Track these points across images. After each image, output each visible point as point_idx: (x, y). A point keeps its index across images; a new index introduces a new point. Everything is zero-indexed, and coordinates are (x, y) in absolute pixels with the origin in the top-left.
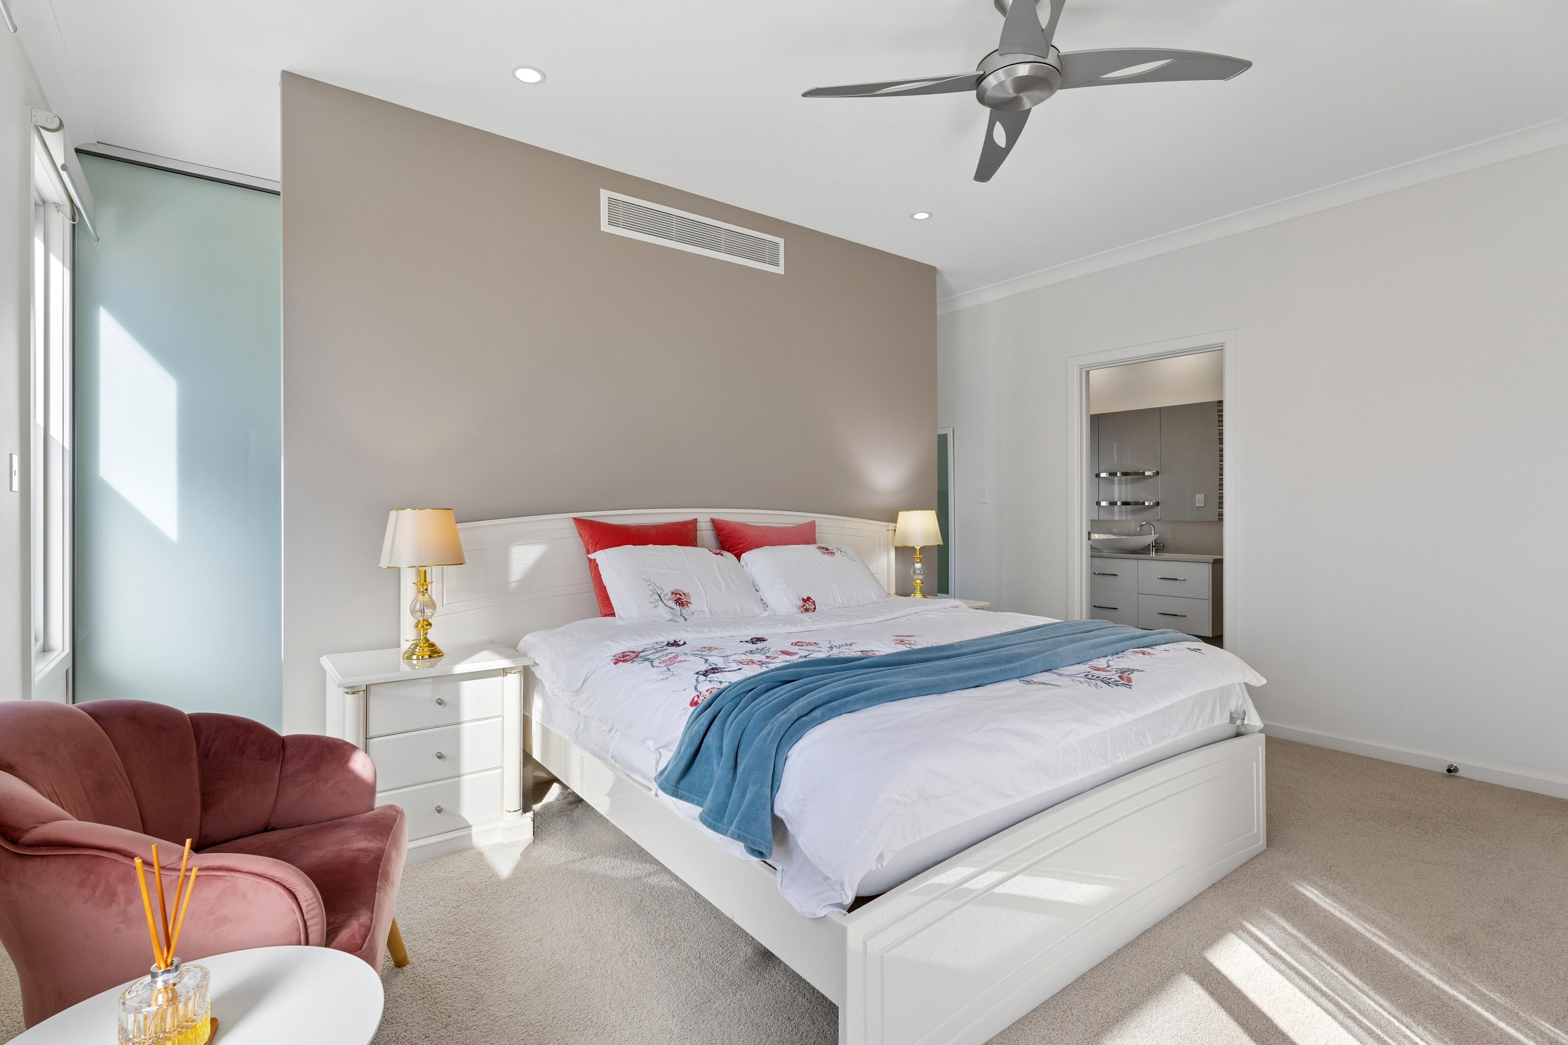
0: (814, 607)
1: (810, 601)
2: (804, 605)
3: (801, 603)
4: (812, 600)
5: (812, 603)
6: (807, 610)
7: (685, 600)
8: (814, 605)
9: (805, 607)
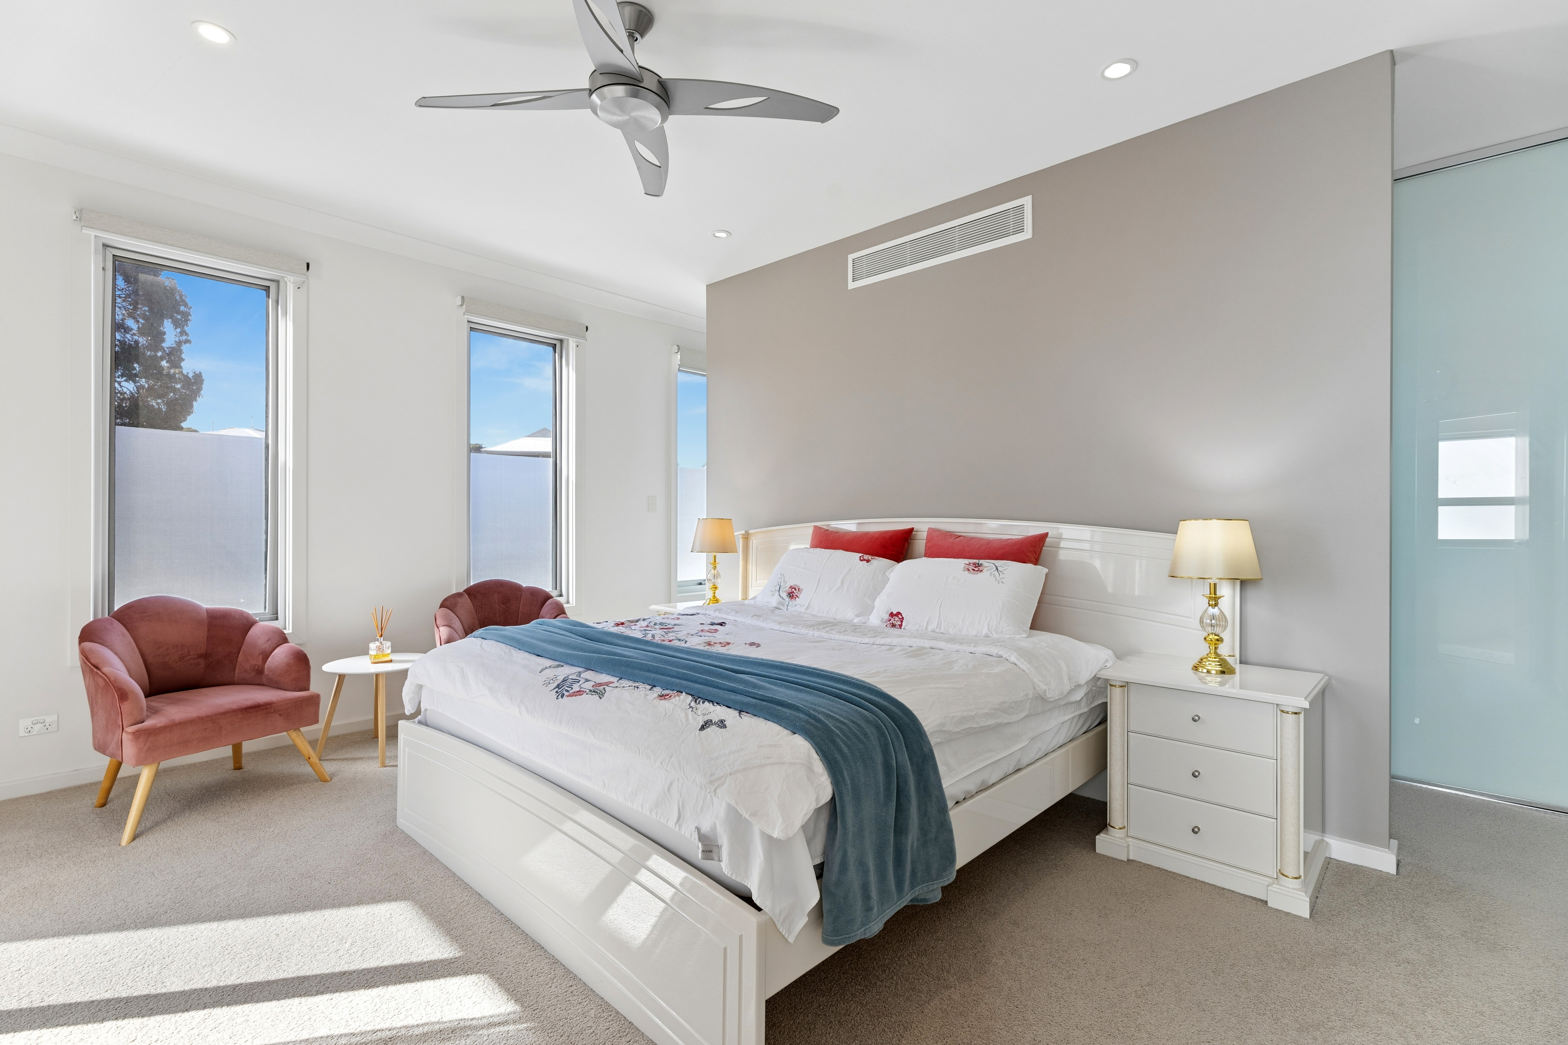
0: (900, 624)
1: (898, 617)
2: (890, 620)
3: (887, 617)
4: (901, 615)
5: (900, 619)
6: (893, 626)
7: (796, 594)
8: (902, 622)
9: (891, 622)
